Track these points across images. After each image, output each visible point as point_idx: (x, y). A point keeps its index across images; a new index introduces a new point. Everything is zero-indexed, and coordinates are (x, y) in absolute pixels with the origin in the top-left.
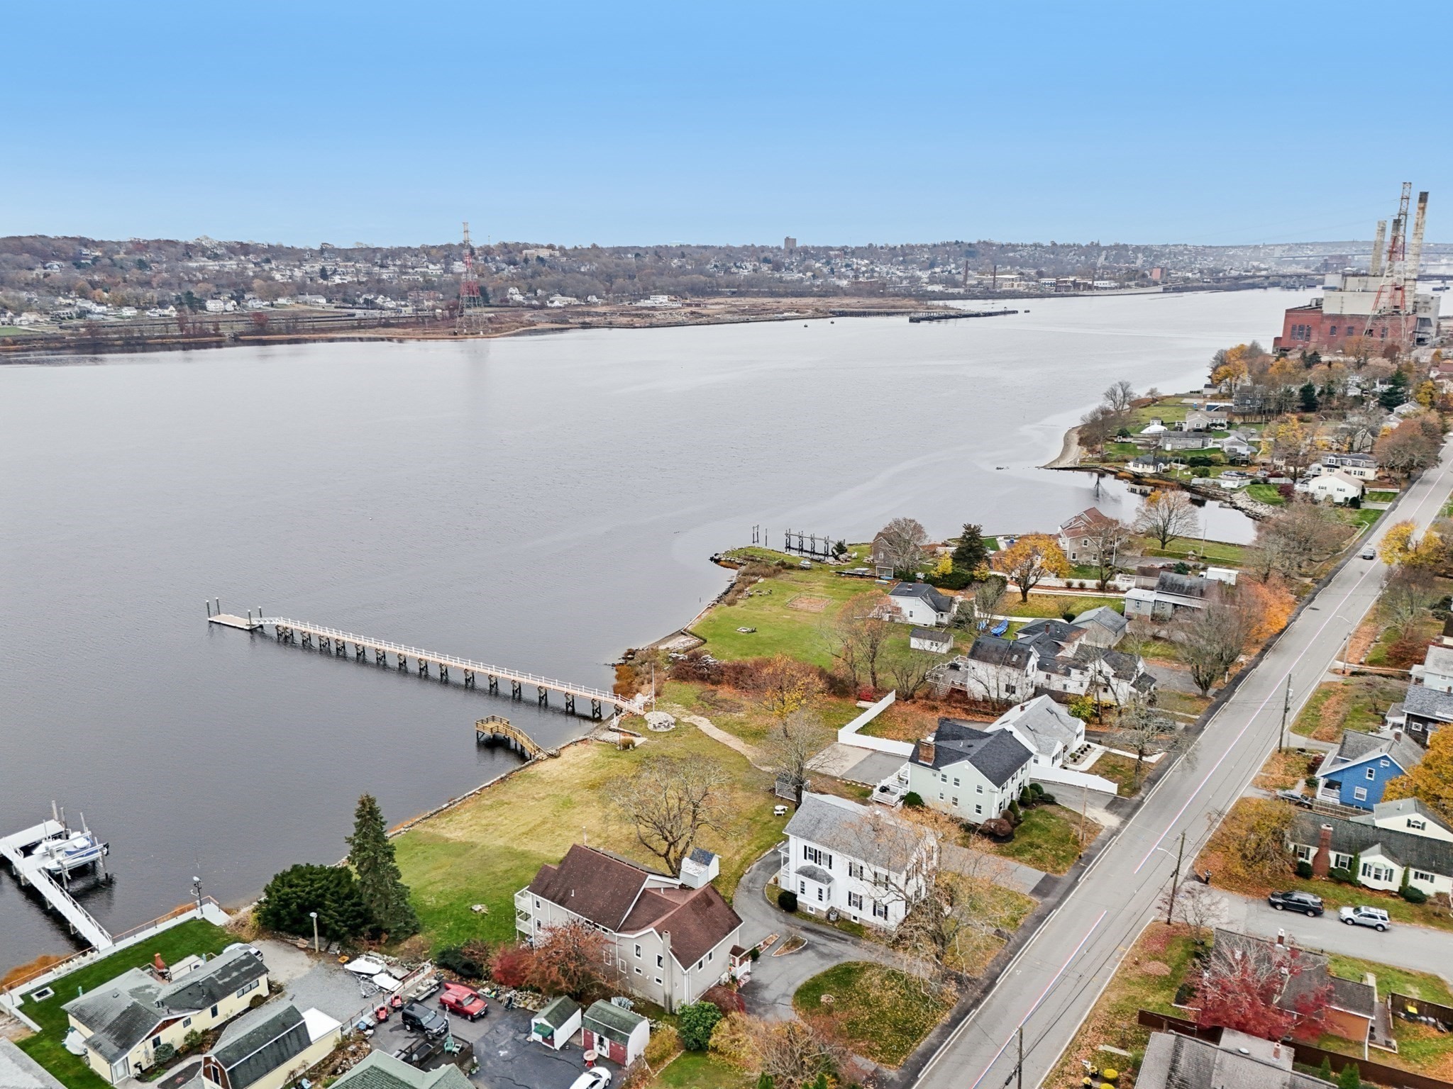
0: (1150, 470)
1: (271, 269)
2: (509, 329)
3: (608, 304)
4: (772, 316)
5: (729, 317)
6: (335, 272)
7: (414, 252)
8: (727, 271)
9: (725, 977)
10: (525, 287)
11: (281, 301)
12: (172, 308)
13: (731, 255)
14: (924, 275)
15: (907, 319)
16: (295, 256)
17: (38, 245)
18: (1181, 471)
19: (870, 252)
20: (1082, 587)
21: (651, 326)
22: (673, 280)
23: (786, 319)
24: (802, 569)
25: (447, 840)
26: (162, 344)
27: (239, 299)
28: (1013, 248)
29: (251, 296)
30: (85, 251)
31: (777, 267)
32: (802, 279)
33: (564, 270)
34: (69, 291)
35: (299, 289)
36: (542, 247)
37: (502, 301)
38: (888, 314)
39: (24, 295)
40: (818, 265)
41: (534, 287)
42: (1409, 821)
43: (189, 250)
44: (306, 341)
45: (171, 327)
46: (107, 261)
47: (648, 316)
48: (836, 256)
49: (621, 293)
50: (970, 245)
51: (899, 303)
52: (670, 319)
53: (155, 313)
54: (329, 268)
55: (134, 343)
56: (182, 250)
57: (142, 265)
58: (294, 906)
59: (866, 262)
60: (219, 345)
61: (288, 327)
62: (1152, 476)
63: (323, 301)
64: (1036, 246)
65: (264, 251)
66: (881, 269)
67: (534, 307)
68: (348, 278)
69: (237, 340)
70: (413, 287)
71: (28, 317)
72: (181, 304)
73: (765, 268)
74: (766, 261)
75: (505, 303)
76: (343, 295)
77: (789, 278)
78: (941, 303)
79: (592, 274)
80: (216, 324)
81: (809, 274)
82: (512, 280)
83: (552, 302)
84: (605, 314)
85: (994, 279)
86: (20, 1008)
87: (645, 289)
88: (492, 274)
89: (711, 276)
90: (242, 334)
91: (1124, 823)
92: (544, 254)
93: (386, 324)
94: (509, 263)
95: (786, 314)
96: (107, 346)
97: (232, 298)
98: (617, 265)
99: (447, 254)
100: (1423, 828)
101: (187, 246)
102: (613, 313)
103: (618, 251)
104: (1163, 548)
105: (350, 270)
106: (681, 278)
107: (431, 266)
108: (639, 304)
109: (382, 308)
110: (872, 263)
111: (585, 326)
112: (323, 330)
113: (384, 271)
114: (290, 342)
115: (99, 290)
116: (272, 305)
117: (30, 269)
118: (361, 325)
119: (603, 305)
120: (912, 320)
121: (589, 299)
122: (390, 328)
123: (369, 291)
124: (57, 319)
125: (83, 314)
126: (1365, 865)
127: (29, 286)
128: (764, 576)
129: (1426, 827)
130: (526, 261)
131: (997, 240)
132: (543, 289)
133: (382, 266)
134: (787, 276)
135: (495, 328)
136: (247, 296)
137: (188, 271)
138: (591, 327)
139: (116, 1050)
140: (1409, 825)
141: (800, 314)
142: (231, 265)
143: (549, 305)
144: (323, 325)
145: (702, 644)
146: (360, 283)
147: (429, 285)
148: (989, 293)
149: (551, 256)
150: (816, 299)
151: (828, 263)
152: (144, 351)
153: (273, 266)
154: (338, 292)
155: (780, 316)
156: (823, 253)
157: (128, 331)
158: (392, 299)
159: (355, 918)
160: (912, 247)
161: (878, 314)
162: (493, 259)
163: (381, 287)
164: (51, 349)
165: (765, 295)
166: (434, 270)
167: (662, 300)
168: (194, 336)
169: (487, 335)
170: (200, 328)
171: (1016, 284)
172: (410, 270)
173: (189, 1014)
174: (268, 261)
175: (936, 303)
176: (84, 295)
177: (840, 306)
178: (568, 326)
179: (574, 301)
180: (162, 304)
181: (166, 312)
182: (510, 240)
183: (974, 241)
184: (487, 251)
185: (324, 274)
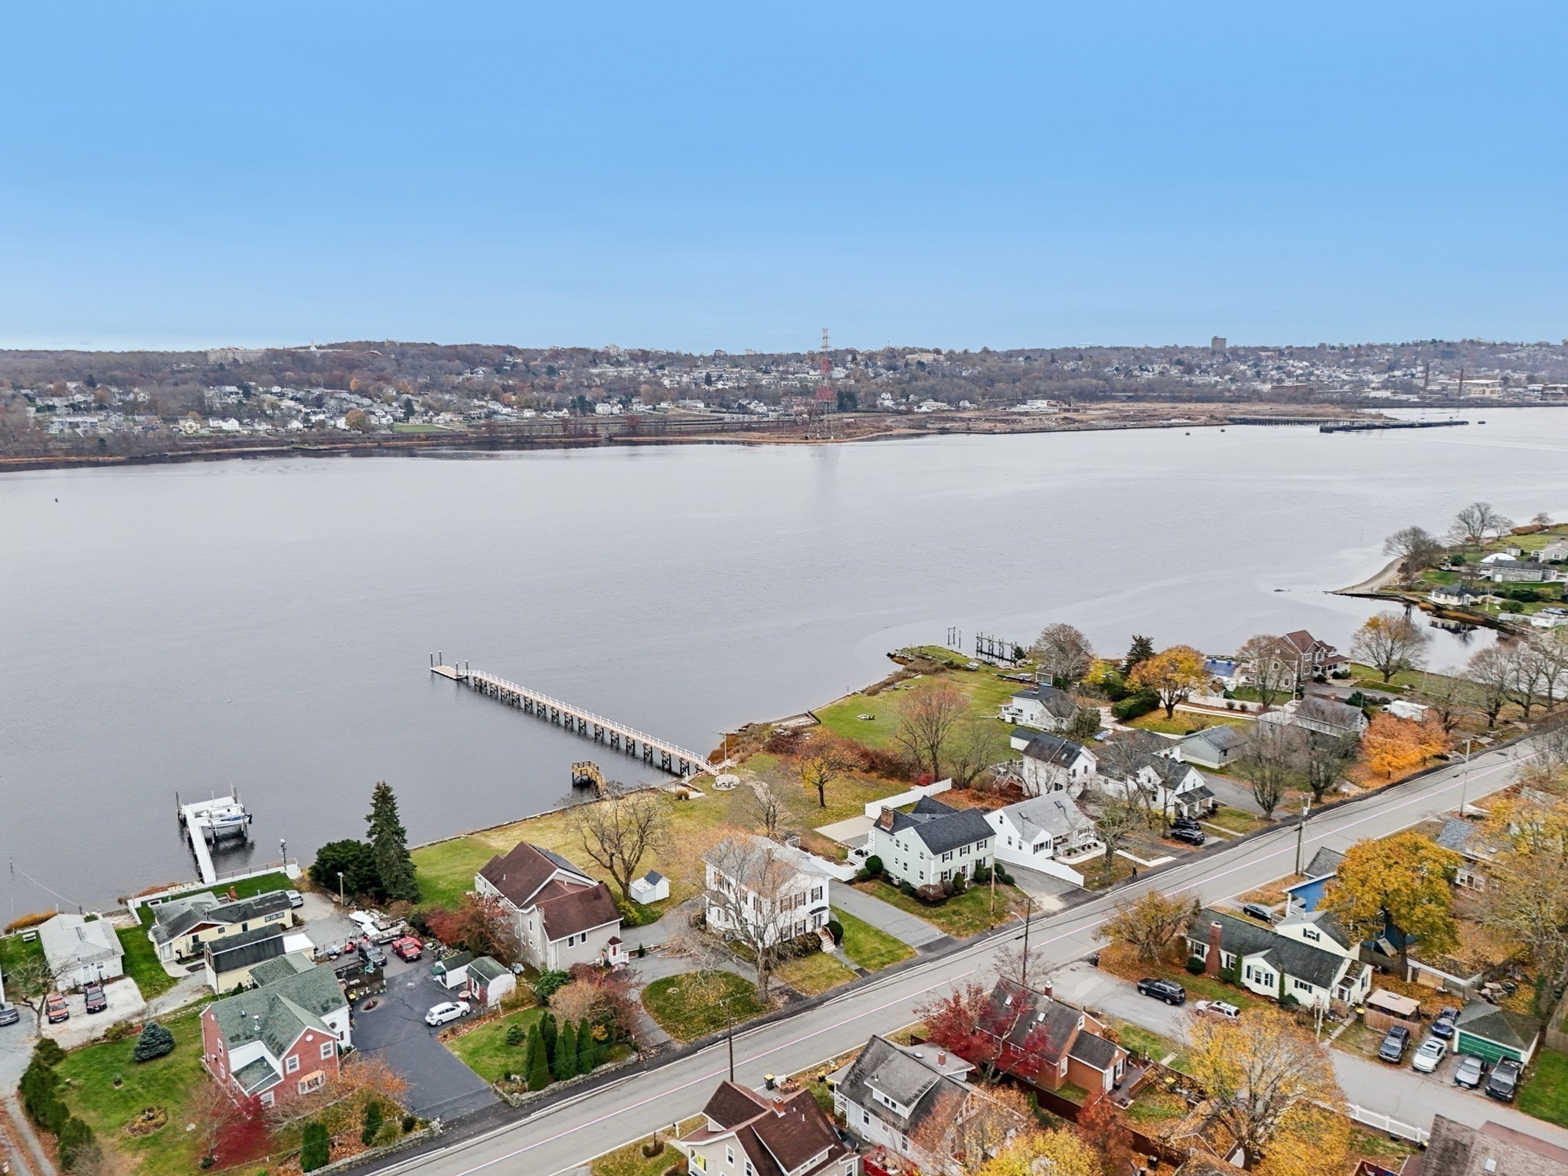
0: (1454, 601)
1: (663, 375)
2: (863, 434)
3: (978, 410)
4: (1156, 422)
5: (1105, 423)
6: (720, 377)
7: (798, 358)
8: (1129, 374)
9: (599, 960)
10: (898, 392)
11: (664, 405)
12: (565, 410)
13: (1143, 357)
14: (1376, 379)
15: (1316, 428)
16: (688, 362)
17: (470, 352)
18: (1492, 604)
19: (1316, 354)
20: (1243, 709)
21: (1013, 432)
22: (1058, 384)
23: (1171, 426)
24: (968, 670)
25: (489, 847)
26: (547, 443)
27: (626, 403)
28: (1509, 347)
29: (637, 400)
30: (509, 359)
31: (1189, 370)
32: (1217, 382)
33: (944, 376)
34: (484, 393)
35: (683, 393)
36: (928, 351)
37: (869, 406)
38: (1301, 423)
39: (447, 397)
40: (1243, 367)
41: (908, 392)
42: (1305, 931)
43: (596, 358)
44: (672, 443)
45: (556, 428)
46: (523, 367)
47: (1014, 421)
48: (1268, 357)
49: (996, 399)
50: (1449, 344)
51: (1320, 411)
52: (1038, 425)
53: (551, 415)
54: (714, 374)
55: (525, 441)
56: (590, 357)
57: (552, 371)
58: (328, 865)
59: (1306, 363)
60: (595, 444)
61: (657, 429)
62: (1456, 609)
63: (701, 405)
64: (1540, 345)
65: (663, 357)
66: (1322, 372)
67: (900, 413)
68: (730, 384)
69: (611, 441)
70: (789, 393)
71: (446, 416)
72: (574, 407)
73: (1174, 371)
74: (1179, 362)
75: (873, 408)
76: (721, 400)
77: (1200, 382)
78: (1374, 411)
79: (971, 379)
80: (595, 425)
81: (1227, 377)
82: (886, 387)
83: (920, 407)
84: (970, 419)
85: (1461, 384)
86: (137, 910)
87: (1024, 394)
88: (869, 379)
89: (1107, 380)
90: (616, 435)
91: (1064, 910)
92: (927, 358)
93: (748, 428)
94: (889, 368)
95: (1173, 421)
96: (501, 443)
97: (620, 402)
98: (1002, 369)
99: (832, 359)
100: (1318, 940)
101: (596, 353)
102: (978, 419)
103: (1010, 355)
104: (1386, 680)
105: (734, 376)
106: (1071, 383)
107: (812, 372)
108: (1014, 410)
109: (752, 413)
110: (1313, 365)
111: (943, 431)
112: (689, 433)
113: (766, 376)
114: (657, 443)
115: (509, 394)
116: (654, 409)
117: (460, 374)
118: (726, 428)
119: (975, 410)
120: (1322, 430)
121: (961, 403)
122: (750, 432)
123: (746, 396)
124: (468, 418)
125: (491, 414)
126: (1249, 967)
127: (455, 388)
128: (924, 673)
129: (1321, 938)
130: (907, 365)
131: (1487, 338)
132: (915, 394)
133: (766, 372)
134: (1198, 379)
135: (849, 433)
136: (634, 400)
137: (590, 377)
138: (948, 433)
139: (166, 937)
140: (1305, 935)
141: (1192, 420)
142: (627, 371)
143: (916, 410)
144: (690, 428)
145: (814, 725)
146: (740, 388)
147: (805, 391)
148: (1446, 401)
149: (935, 360)
150: (1220, 405)
151: (1255, 365)
152: (532, 448)
153: (666, 372)
154: (717, 397)
155: (1165, 422)
156: (1253, 355)
157: (520, 431)
158: (765, 404)
159: (365, 880)
160: (1371, 347)
161: (1287, 422)
162: (875, 364)
163: (757, 393)
164: (454, 444)
165: (1165, 400)
166: (814, 375)
167: (1041, 405)
168: (575, 437)
169: (838, 440)
170: (581, 429)
171: (1488, 390)
172: (790, 376)
173: (224, 924)
174: (662, 367)
175: (1367, 411)
176: (496, 398)
177: (1243, 413)
178: (925, 431)
179: (944, 406)
180: (558, 408)
181: (560, 414)
182: (899, 345)
183: (1457, 340)
184: (871, 357)
185: (708, 380)
